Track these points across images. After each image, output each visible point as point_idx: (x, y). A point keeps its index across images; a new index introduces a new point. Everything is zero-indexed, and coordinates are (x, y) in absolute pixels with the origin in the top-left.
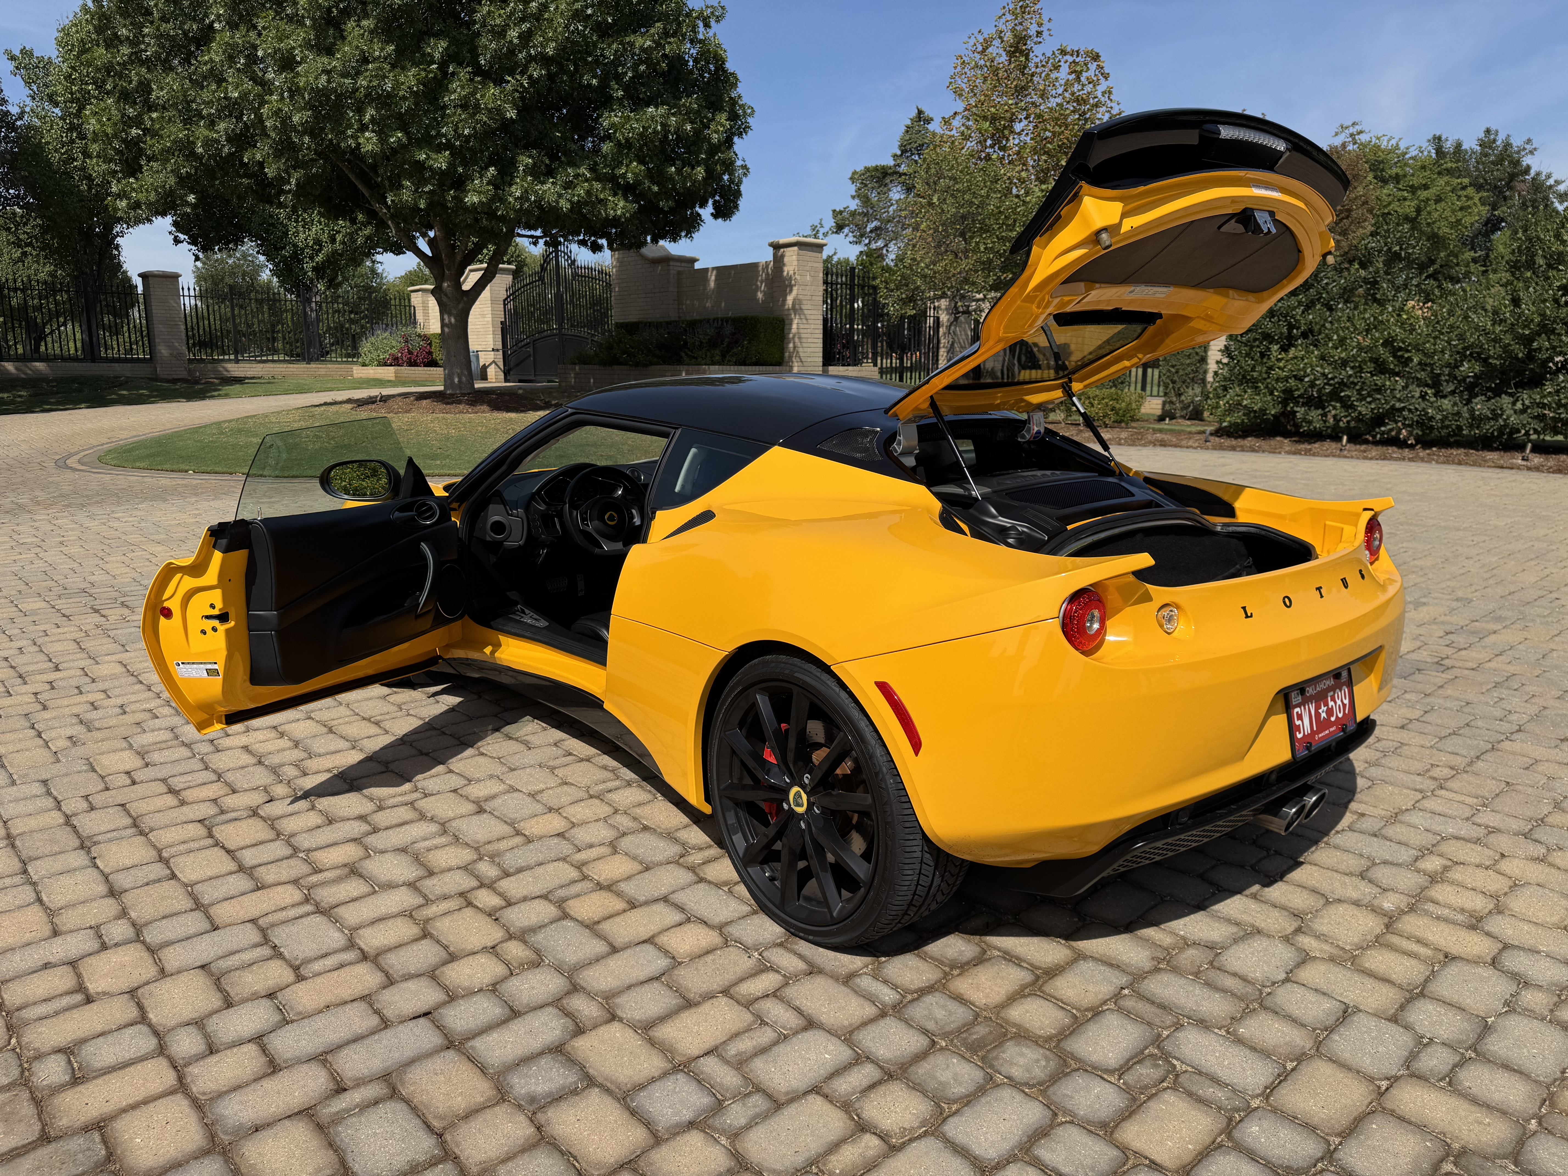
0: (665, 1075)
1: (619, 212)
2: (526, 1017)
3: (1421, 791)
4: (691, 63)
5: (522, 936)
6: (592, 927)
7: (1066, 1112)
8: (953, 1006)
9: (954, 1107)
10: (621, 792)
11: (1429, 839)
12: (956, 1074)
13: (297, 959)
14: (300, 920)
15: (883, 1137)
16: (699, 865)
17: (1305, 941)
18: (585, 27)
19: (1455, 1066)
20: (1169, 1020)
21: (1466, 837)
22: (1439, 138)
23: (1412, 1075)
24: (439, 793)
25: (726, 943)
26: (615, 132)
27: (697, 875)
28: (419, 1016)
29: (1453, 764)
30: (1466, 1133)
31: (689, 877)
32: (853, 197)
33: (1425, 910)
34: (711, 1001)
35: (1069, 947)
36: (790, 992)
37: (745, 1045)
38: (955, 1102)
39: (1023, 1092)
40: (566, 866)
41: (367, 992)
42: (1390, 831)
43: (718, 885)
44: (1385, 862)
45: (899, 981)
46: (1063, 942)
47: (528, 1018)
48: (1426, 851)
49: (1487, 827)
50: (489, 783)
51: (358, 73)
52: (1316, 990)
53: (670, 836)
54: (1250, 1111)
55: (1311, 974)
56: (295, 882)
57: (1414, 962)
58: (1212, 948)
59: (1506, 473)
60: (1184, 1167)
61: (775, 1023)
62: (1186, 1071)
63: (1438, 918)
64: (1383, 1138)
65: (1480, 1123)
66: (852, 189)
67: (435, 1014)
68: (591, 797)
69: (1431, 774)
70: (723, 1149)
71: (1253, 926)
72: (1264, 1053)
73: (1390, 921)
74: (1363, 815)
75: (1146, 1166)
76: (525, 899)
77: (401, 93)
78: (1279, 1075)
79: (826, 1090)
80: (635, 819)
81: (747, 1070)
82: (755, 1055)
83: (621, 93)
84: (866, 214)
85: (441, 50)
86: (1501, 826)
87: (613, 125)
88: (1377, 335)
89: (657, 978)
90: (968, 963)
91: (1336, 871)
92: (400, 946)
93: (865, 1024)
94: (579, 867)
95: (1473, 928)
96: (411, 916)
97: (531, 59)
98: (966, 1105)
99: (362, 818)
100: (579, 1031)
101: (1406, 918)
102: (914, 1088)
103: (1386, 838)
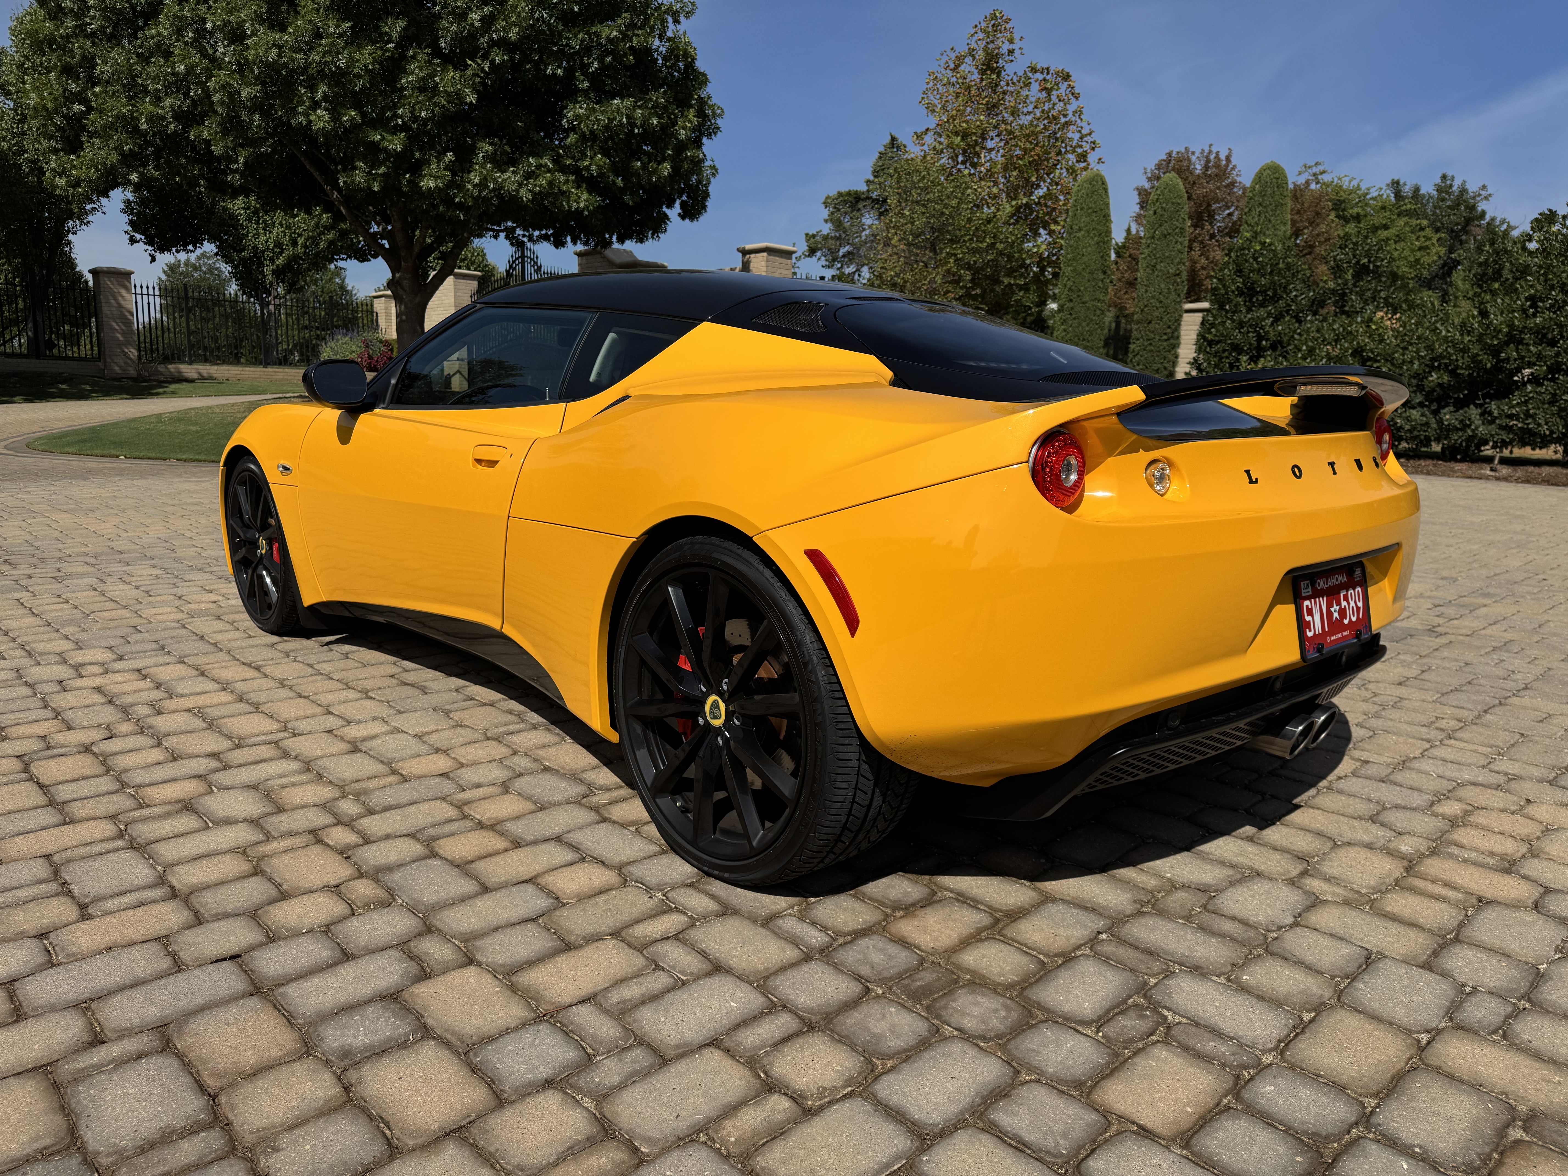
0: (523, 1025)
1: (582, 205)
2: (359, 960)
3: (1428, 741)
4: (660, 61)
5: (375, 875)
6: (463, 867)
7: (1031, 1069)
8: (893, 949)
9: (890, 1064)
10: (523, 734)
11: (1446, 785)
12: (893, 1025)
13: (86, 896)
14: (104, 856)
15: (796, 1098)
16: (604, 805)
17: (1314, 884)
18: (551, 16)
19: (1508, 1017)
20: (1157, 966)
21: (1485, 782)
22: (1398, 183)
23: (1457, 1027)
24: (310, 732)
25: (625, 883)
26: (579, 124)
27: (600, 815)
28: (224, 959)
29: (1460, 716)
30: (1533, 1093)
31: (592, 816)
32: (826, 221)
33: (1448, 853)
34: (596, 944)
35: (1035, 889)
36: (697, 934)
37: (632, 991)
38: (890, 1057)
39: (977, 1045)
40: (444, 805)
41: (165, 932)
42: (1399, 777)
43: (624, 825)
44: (1397, 807)
45: (829, 922)
46: (1028, 884)
47: (362, 962)
48: (1440, 797)
49: (1506, 774)
50: (370, 724)
51: (311, 49)
52: (1331, 935)
53: (574, 777)
54: (1261, 1069)
55: (1325, 918)
56: (113, 818)
57: (1443, 906)
58: (1205, 891)
59: (1475, 482)
60: (1182, 1134)
61: (673, 967)
62: (1179, 1023)
63: (1465, 861)
64: (1432, 1099)
65: (1549, 1082)
66: (825, 213)
67: (246, 957)
68: (488, 739)
69: (1437, 725)
70: (585, 1114)
71: (1251, 869)
72: (1273, 1002)
73: (1411, 865)
74: (1367, 762)
75: (1134, 1132)
76: (388, 837)
77: (355, 71)
78: (1294, 1027)
79: (728, 1043)
80: (536, 760)
81: (630, 1020)
82: (643, 1003)
83: (586, 84)
84: (838, 238)
85: (399, 29)
86: (1523, 773)
87: (578, 117)
88: (1346, 345)
89: (533, 920)
90: (914, 905)
91: (1343, 815)
92: (222, 883)
93: (783, 969)
94: (460, 806)
95: (1507, 871)
96: (244, 853)
97: (493, 43)
98: (905, 1061)
99: (214, 755)
100: (424, 975)
101: (1429, 861)
102: (840, 1041)
103: (1395, 784)
